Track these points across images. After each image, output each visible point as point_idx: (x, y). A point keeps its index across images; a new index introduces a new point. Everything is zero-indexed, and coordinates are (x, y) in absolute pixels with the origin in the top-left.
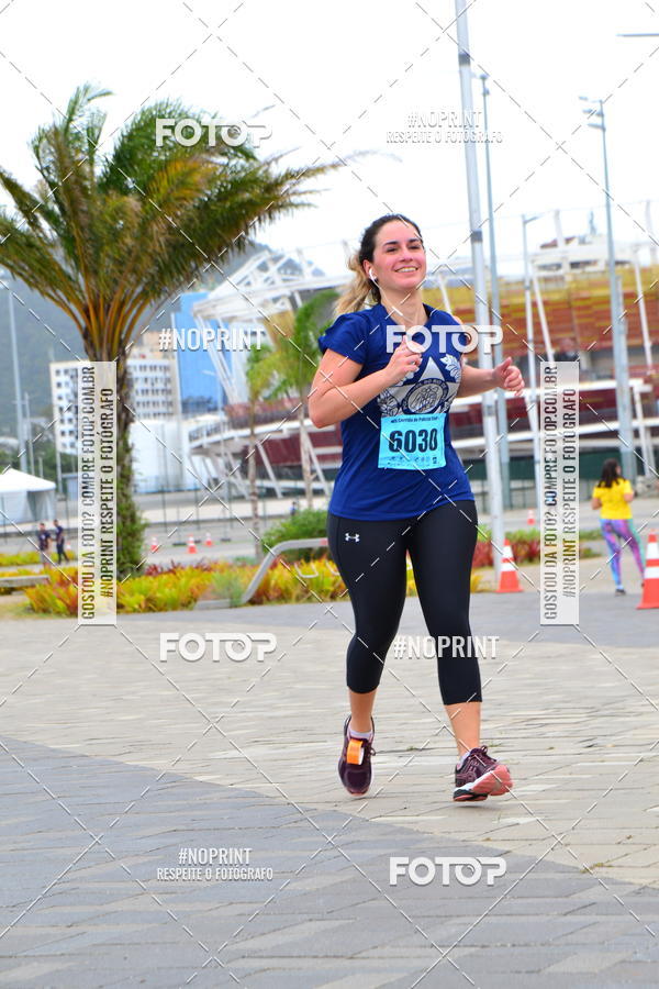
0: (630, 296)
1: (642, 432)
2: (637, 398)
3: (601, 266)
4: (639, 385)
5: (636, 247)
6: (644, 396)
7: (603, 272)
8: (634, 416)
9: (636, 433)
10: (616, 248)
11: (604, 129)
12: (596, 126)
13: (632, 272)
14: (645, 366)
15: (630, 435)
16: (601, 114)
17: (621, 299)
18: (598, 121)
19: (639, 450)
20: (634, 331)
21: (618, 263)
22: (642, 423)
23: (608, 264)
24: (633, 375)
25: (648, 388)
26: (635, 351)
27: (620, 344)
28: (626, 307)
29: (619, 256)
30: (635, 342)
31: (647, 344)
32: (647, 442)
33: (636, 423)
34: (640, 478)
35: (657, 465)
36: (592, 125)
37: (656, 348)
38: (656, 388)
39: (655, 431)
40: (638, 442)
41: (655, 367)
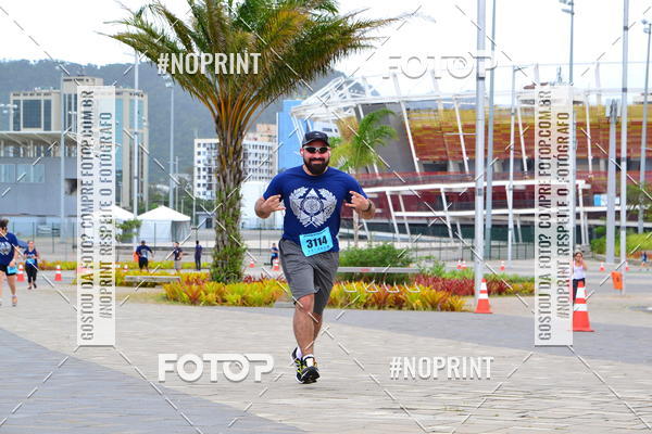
0: (581, 125)
1: (582, 215)
2: (580, 192)
4: (582, 184)
5: (588, 92)
6: (584, 191)
8: (578, 205)
11: (573, 14)
12: (567, 11)
13: (584, 109)
14: (587, 172)
15: (574, 216)
16: (571, 4)
17: (575, 127)
18: (569, 8)
19: (578, 228)
20: (581, 148)
21: (575, 102)
22: (582, 209)
24: (578, 177)
25: (588, 187)
26: (581, 161)
28: (577, 132)
29: (577, 98)
30: (584, 155)
31: (590, 158)
32: (584, 222)
33: (578, 209)
34: (578, 246)
35: (591, 238)
36: (564, 10)
37: (596, 161)
38: (593, 187)
39: (591, 215)
40: (578, 222)
41: (594, 173)
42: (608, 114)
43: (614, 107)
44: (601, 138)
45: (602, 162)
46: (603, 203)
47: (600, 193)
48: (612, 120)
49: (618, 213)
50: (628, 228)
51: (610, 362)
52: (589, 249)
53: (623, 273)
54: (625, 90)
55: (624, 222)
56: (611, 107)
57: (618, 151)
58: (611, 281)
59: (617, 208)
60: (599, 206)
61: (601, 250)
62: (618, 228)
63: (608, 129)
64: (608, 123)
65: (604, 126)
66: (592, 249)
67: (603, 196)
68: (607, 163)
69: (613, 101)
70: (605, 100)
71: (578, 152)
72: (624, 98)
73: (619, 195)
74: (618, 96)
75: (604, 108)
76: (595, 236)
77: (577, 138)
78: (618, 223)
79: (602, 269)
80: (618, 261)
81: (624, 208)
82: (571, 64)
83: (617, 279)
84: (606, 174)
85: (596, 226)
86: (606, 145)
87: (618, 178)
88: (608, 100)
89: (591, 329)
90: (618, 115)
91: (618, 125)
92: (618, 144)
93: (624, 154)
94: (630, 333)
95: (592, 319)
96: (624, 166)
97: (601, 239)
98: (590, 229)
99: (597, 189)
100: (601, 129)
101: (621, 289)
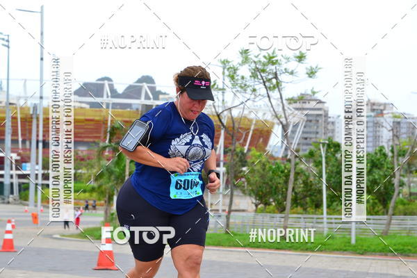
0: (14, 118)
1: (14, 176)
2: (14, 161)
3: (3, 104)
4: (15, 156)
5: (19, 98)
6: (16, 161)
7: (4, 107)
8: (12, 169)
9: (12, 177)
10: (10, 97)
11: (8, 47)
12: (5, 46)
13: (16, 108)
14: (18, 148)
15: (9, 177)
16: (8, 41)
17: (10, 119)
19: (12, 184)
20: (15, 133)
21: (10, 104)
22: (14, 172)
23: (6, 103)
24: (13, 152)
25: (19, 158)
26: (15, 141)
27: (8, 138)
28: (12, 123)
29: (11, 101)
30: (15, 138)
31: (20, 139)
32: (16, 181)
33: (12, 172)
34: (11, 196)
35: (20, 191)
36: (3, 45)
37: (24, 142)
38: (22, 158)
39: (20, 176)
40: (12, 180)
41: (22, 149)
42: (31, 112)
43: (35, 108)
44: (27, 127)
45: (28, 143)
46: (28, 169)
47: (26, 162)
48: (34, 116)
49: (37, 175)
50: (43, 185)
51: (23, 271)
52: (18, 198)
53: (39, 213)
54: (41, 98)
55: (40, 181)
56: (34, 108)
57: (38, 136)
58: (31, 219)
59: (36, 172)
60: (25, 170)
61: (26, 198)
62: (37, 184)
63: (31, 122)
64: (32, 118)
65: (28, 120)
66: (20, 198)
67: (28, 165)
68: (30, 143)
69: (35, 104)
70: (30, 103)
71: (12, 135)
72: (41, 102)
73: (37, 164)
74: (37, 101)
75: (29, 109)
76: (22, 189)
77: (12, 126)
78: (37, 182)
79: (26, 211)
80: (36, 206)
81: (40, 172)
82: (8, 80)
83: (35, 217)
84: (30, 150)
85: (23, 183)
86: (30, 132)
87: (37, 153)
88: (31, 104)
89: (15, 250)
90: (38, 113)
91: (38, 119)
92: (38, 131)
93: (41, 138)
94: (40, 252)
95: (15, 243)
96: (41, 145)
97: (26, 192)
98: (20, 185)
99: (24, 160)
100: (27, 121)
101: (37, 223)
